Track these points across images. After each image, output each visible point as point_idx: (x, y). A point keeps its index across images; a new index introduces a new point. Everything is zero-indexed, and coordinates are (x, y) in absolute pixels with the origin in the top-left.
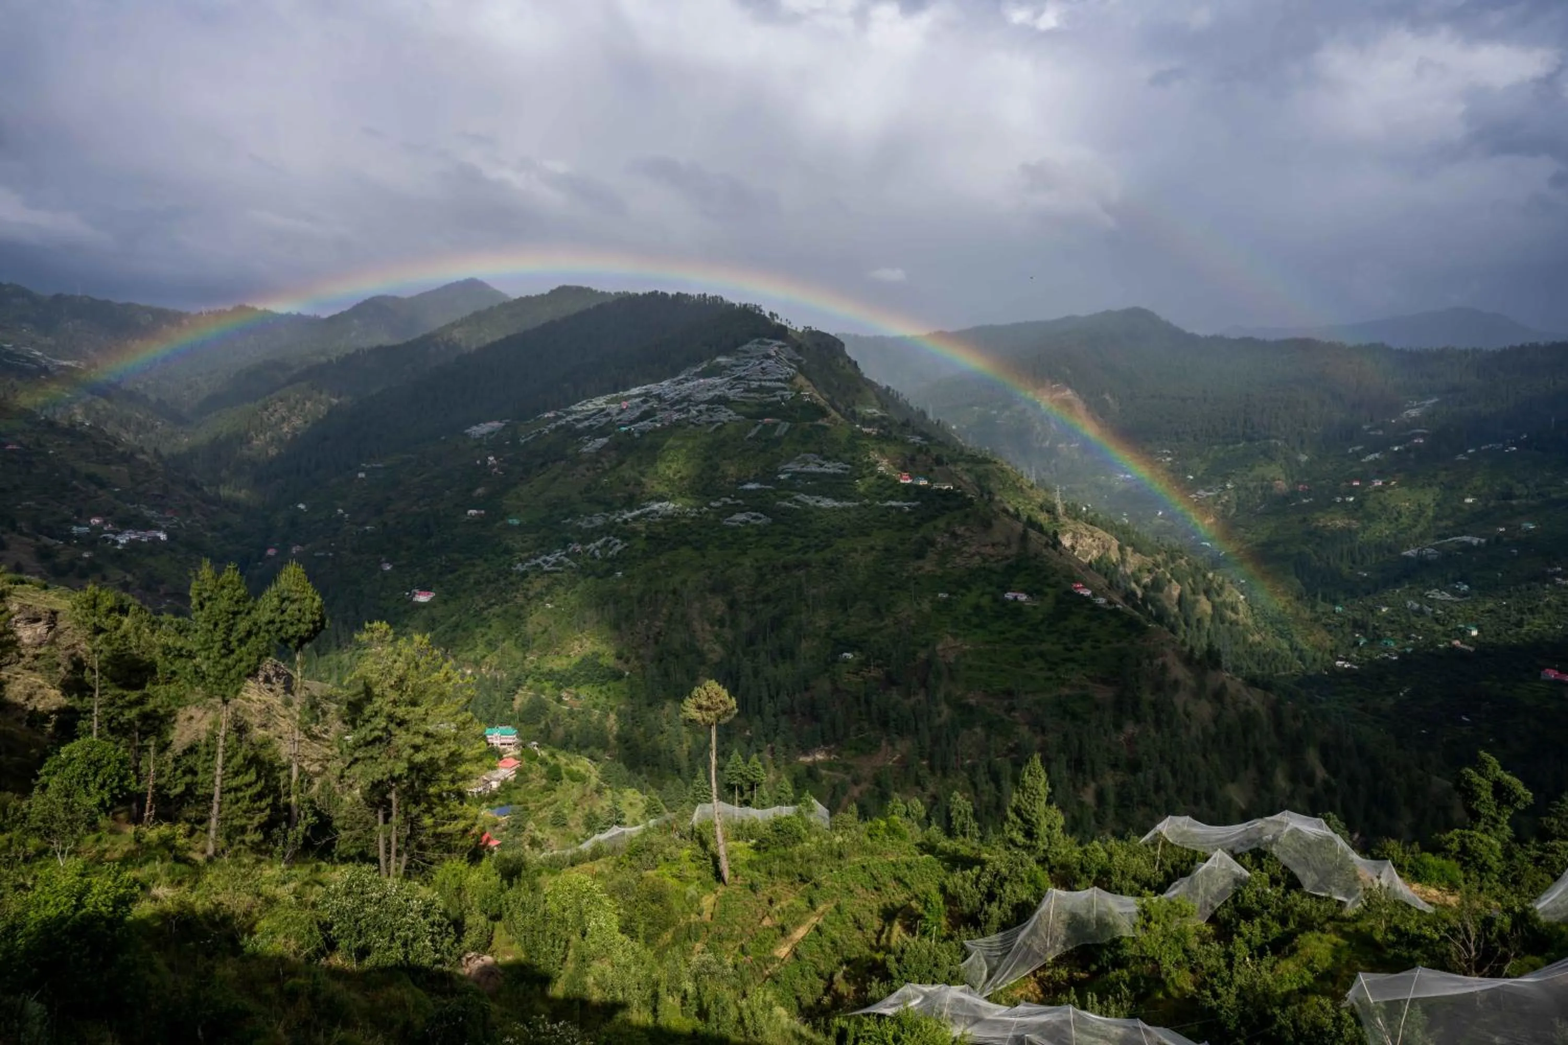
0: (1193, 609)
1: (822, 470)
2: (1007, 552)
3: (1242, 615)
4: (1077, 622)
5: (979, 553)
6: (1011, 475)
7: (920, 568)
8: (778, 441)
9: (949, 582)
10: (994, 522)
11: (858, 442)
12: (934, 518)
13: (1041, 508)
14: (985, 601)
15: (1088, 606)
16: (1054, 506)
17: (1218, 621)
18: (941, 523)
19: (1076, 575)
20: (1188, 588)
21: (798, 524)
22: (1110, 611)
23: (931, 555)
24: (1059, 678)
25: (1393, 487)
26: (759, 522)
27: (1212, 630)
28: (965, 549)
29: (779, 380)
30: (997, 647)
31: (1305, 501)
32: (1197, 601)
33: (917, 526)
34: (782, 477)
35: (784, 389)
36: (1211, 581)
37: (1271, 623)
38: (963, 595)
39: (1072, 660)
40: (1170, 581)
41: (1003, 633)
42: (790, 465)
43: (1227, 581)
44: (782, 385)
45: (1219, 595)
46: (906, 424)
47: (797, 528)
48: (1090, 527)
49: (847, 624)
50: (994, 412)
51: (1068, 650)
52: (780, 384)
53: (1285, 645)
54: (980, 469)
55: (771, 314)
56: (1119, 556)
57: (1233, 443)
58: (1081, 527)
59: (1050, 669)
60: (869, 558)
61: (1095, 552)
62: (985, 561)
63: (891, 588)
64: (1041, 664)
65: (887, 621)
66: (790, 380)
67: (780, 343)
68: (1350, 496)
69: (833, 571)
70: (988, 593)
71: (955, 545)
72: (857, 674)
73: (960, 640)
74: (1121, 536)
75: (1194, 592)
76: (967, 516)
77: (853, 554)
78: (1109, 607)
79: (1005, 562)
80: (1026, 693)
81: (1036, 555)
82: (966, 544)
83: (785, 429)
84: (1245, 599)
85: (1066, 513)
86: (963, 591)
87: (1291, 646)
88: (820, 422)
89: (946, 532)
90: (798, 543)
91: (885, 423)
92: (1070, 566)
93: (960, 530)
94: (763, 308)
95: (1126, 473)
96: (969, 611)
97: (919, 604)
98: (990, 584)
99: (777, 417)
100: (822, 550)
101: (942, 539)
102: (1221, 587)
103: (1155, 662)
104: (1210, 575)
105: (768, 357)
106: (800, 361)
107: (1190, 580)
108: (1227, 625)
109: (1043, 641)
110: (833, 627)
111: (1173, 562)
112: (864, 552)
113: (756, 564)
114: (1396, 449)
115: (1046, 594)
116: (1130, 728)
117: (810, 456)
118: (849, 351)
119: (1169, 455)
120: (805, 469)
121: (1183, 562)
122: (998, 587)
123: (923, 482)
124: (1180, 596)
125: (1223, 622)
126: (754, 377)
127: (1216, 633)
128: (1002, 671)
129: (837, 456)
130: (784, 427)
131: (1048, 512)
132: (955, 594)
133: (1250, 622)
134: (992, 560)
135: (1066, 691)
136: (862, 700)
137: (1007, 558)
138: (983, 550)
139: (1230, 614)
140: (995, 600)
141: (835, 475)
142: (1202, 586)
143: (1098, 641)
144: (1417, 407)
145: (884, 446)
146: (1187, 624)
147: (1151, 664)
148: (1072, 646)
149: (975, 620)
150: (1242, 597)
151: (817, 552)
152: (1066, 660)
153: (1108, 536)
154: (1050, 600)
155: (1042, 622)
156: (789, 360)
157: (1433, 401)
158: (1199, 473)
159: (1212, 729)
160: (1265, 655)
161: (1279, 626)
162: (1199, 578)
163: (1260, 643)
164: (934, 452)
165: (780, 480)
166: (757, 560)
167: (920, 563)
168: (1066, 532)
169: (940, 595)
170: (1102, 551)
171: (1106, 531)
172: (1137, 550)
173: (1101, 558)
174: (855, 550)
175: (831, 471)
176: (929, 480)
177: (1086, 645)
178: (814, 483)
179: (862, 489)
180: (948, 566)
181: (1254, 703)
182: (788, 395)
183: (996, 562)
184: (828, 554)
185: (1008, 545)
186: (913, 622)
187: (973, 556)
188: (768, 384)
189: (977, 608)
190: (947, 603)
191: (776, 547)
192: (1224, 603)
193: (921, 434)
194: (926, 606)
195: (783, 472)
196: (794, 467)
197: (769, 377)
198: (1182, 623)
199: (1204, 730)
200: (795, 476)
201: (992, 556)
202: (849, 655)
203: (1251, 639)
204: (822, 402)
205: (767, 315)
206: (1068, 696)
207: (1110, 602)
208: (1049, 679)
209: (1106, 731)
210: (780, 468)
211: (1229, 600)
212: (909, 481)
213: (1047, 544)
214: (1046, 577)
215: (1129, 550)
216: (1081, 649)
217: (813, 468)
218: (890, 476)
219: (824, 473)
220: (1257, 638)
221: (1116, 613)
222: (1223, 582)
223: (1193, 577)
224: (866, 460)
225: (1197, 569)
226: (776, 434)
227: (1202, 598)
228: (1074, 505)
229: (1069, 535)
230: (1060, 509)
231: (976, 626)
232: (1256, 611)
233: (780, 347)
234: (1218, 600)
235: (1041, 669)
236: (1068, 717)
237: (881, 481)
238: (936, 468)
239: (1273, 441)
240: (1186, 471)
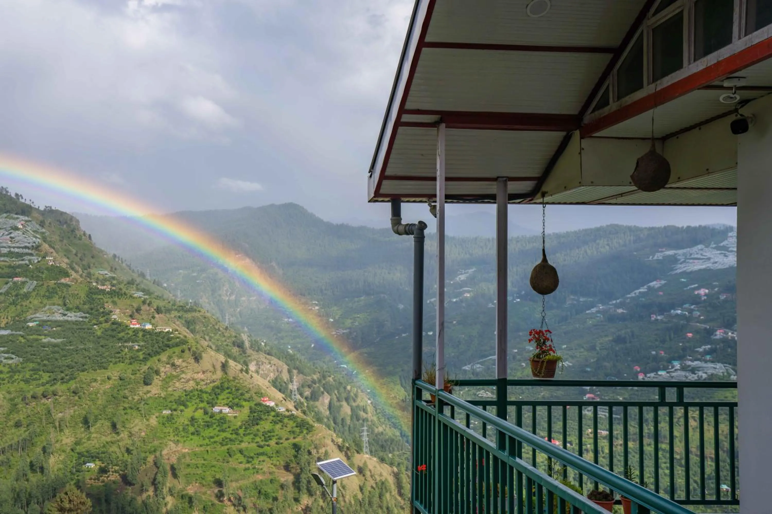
0: (339, 412)
1: (66, 318)
2: (214, 377)
3: (370, 414)
4: (265, 425)
5: (193, 379)
6: (212, 320)
7: (149, 392)
8: (26, 296)
9: (171, 402)
10: (204, 355)
11: (94, 296)
12: (158, 353)
13: (234, 344)
14: (199, 414)
15: (273, 413)
16: (243, 343)
17: (355, 419)
18: (164, 357)
19: (263, 392)
20: (335, 397)
21: (45, 362)
22: (288, 417)
23: (157, 381)
24: (254, 468)
25: (454, 325)
26: (10, 362)
27: (352, 426)
28: (183, 376)
29: (26, 247)
30: (208, 448)
31: (404, 335)
32: (341, 406)
33: (145, 360)
34: (31, 324)
35: (31, 255)
36: (349, 392)
37: (388, 419)
38: (182, 411)
39: (263, 454)
40: (323, 393)
41: (212, 437)
42: (38, 315)
43: (359, 391)
44: (30, 251)
45: (354, 401)
46: (131, 283)
47: (45, 365)
48: (268, 356)
49: (89, 439)
50: (195, 274)
51: (260, 446)
52: (27, 251)
53: (398, 434)
54: (189, 316)
55: (17, 195)
56: (288, 377)
57: (357, 297)
58: (262, 357)
59: (248, 462)
60: (107, 386)
61: (272, 375)
62: (197, 384)
63: (125, 409)
64: (242, 459)
65: (122, 435)
66: (37, 248)
67: (26, 218)
68: (430, 331)
69: (77, 398)
70: (201, 408)
71: (174, 373)
72: (98, 480)
73: (180, 445)
74: (290, 362)
75: (339, 400)
76: (183, 351)
77: (94, 384)
78: (287, 414)
79: (212, 385)
80: (231, 481)
81: (234, 378)
82: (183, 372)
83: (32, 287)
84: (372, 403)
85: (251, 347)
86: (182, 407)
87: (401, 434)
88: (63, 281)
89: (168, 363)
90: (46, 377)
91: (115, 282)
92: (258, 385)
93: (178, 362)
94: (9, 190)
95: (289, 318)
96: (186, 422)
97: (148, 420)
98: (202, 401)
99: (26, 277)
100: (67, 382)
101: (165, 369)
102: (356, 395)
103: (320, 451)
104: (349, 388)
105: (17, 229)
106: (43, 233)
107: (336, 392)
108: (361, 421)
109: (241, 441)
110: (77, 443)
111: (324, 379)
112: (103, 381)
113: (8, 396)
114: (455, 300)
115: (241, 406)
116: (306, 500)
117: (55, 308)
118: (83, 227)
119: (317, 305)
120: (50, 318)
121: (331, 379)
122: (208, 403)
123: (148, 327)
124: (330, 403)
125: (358, 420)
126: (4, 245)
127: (354, 428)
128: (213, 466)
129: (77, 308)
130: (31, 285)
131: (239, 346)
132: (175, 410)
133: (375, 419)
134: (202, 383)
135: (260, 477)
136: (103, 501)
137: (214, 382)
138: (196, 376)
139: (362, 414)
140: (206, 413)
141: (76, 323)
142: (344, 395)
143: (280, 438)
144: (465, 273)
145: (116, 299)
146: (335, 423)
147: (318, 452)
148: (262, 443)
149: (192, 429)
150: (369, 402)
151: (62, 383)
152: (258, 454)
153: (281, 363)
154: (246, 411)
155: (241, 427)
156: (34, 231)
157: (473, 270)
158: (337, 317)
159: (360, 496)
160: (385, 441)
161: (393, 420)
162: (342, 390)
163: (382, 433)
164: (156, 303)
165: (28, 327)
166: (9, 393)
167: (148, 388)
168: (251, 361)
169: (164, 412)
170: (277, 374)
171: (279, 359)
172: (300, 372)
173: (276, 379)
174: (95, 380)
175: (74, 319)
176: (153, 325)
177: (272, 442)
178: (59, 328)
179: (99, 333)
180: (170, 389)
181: (385, 474)
182: (35, 259)
183: (206, 384)
184: (73, 385)
185: (214, 372)
186: (143, 434)
187: (188, 381)
188: (17, 250)
189: (193, 419)
190: (170, 419)
191: (27, 381)
192: (358, 406)
193: (143, 291)
194: (153, 421)
195: (31, 320)
196: (41, 316)
197: (18, 245)
198: (332, 422)
199: (355, 496)
200: (43, 323)
201: (203, 380)
202: (92, 465)
203: (376, 430)
204: (64, 266)
205: (13, 195)
206: (261, 481)
207: (288, 410)
208: (246, 469)
209: (289, 506)
210: (29, 318)
211: (362, 404)
212: (138, 326)
213: (242, 370)
214: (242, 394)
215: (295, 372)
216: (268, 446)
217: (58, 317)
218: (122, 323)
219: (67, 321)
220: (380, 429)
221: (292, 417)
222: (357, 391)
223: (338, 389)
224: (102, 310)
225: (340, 383)
226: (25, 290)
227: (344, 403)
228: (256, 342)
229: (254, 363)
230: (247, 344)
231: (193, 434)
232: (378, 411)
233: (26, 221)
234: (354, 404)
235: (241, 463)
236: (262, 497)
237: (114, 327)
238: (157, 316)
239: (382, 295)
240: (328, 315)
